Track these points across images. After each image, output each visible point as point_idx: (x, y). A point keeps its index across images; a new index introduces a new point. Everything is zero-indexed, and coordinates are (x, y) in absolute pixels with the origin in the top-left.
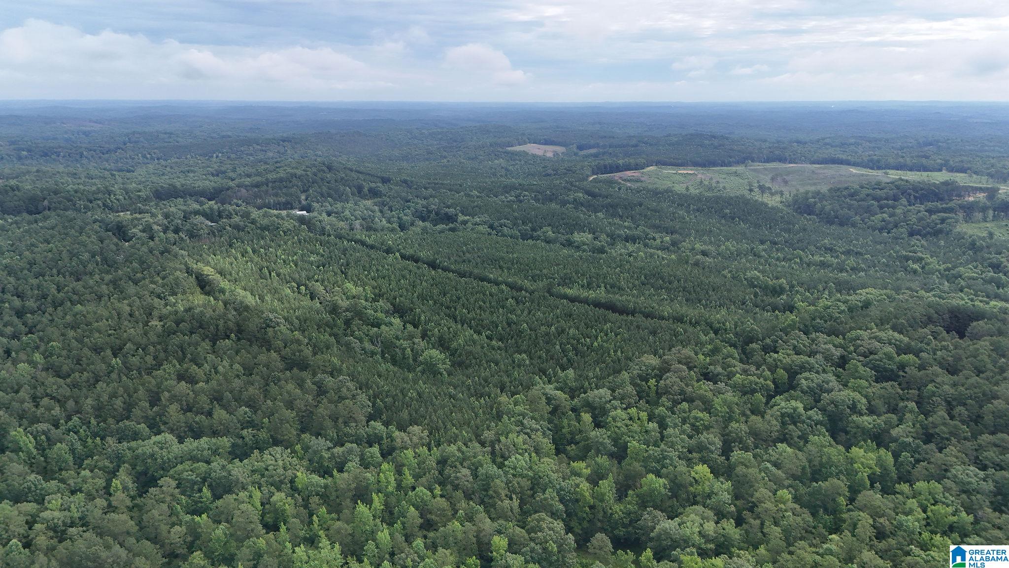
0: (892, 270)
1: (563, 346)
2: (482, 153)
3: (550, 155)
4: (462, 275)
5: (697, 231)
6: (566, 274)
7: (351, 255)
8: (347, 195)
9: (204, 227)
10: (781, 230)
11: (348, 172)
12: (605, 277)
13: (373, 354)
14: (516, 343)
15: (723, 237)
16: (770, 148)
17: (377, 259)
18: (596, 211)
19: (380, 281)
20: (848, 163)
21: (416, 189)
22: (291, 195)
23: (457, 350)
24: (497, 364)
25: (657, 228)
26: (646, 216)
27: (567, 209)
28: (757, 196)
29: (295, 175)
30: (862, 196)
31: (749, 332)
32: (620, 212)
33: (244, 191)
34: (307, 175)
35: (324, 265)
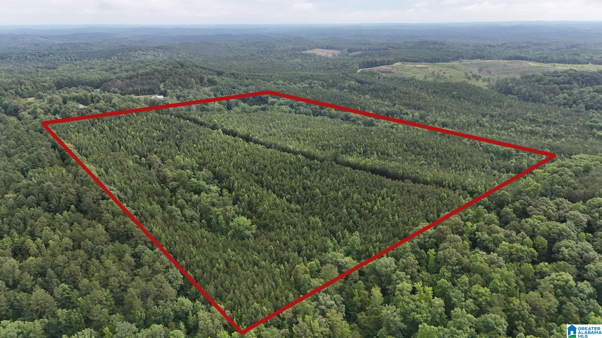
1: (349, 209)
2: (286, 55)
3: (330, 56)
4: (269, 147)
5: (436, 108)
6: (347, 144)
7: (185, 131)
8: (192, 84)
9: (75, 110)
10: (494, 106)
11: (194, 68)
12: (377, 146)
13: (192, 219)
14: (311, 205)
15: (455, 112)
16: (473, 50)
17: (204, 134)
18: (364, 94)
19: (205, 152)
20: (527, 59)
21: (240, 79)
22: (153, 84)
23: (262, 214)
24: (295, 226)
25: (407, 105)
26: (399, 97)
27: (344, 93)
28: (473, 82)
29: (157, 70)
30: (546, 81)
31: (501, 196)
32: (381, 94)
33: (120, 81)
34: (166, 70)
35: (163, 140)
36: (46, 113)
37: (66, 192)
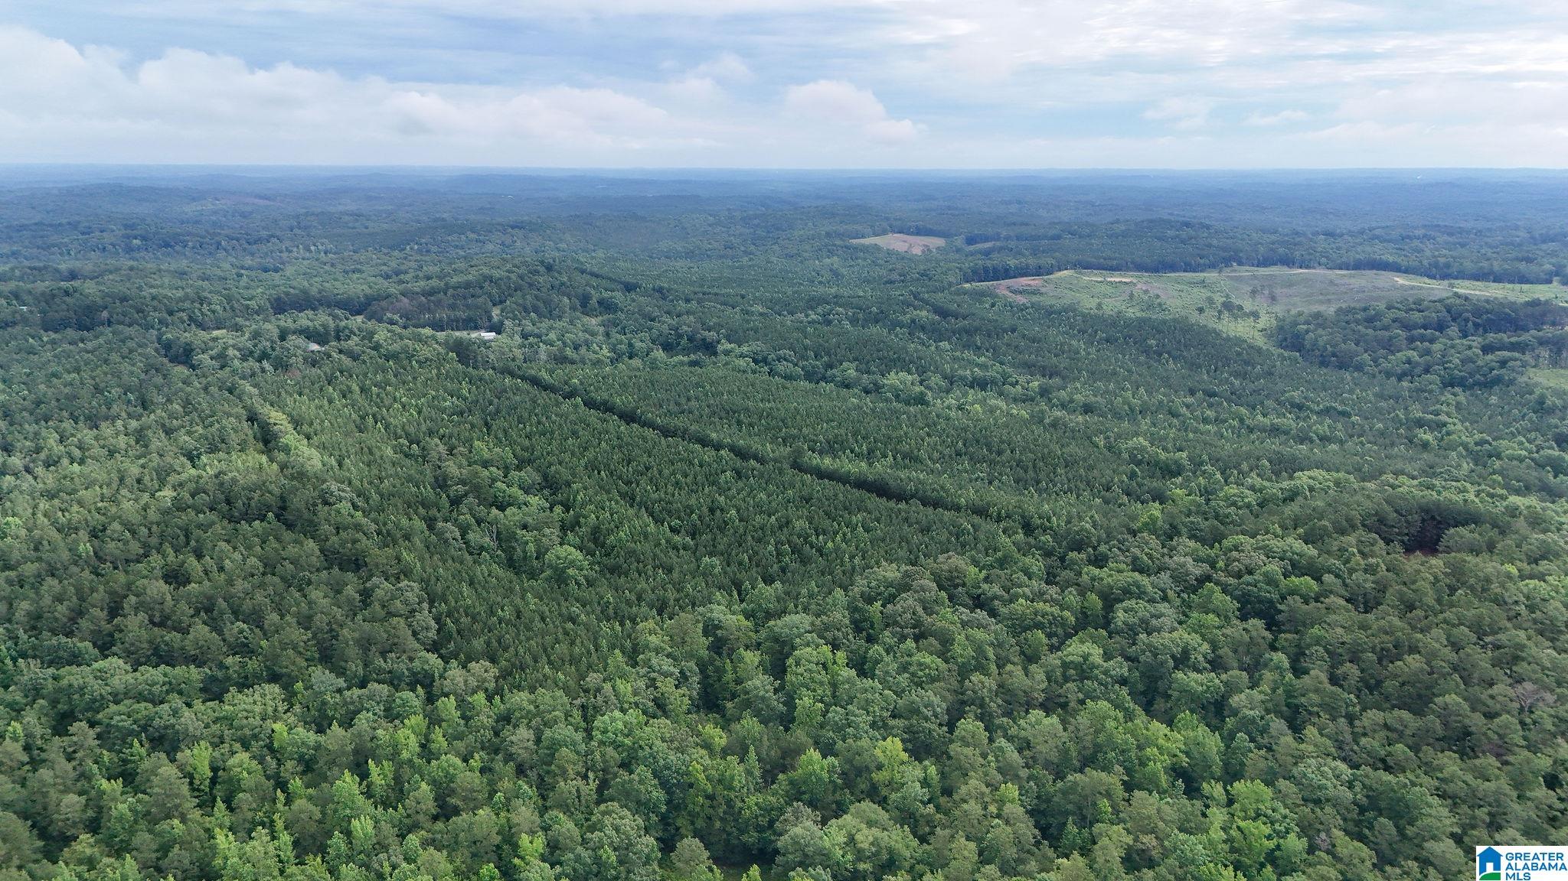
0: (1387, 441)
1: (778, 546)
2: (807, 247)
3: (917, 251)
5: (1092, 373)
6: (837, 436)
7: (509, 399)
8: (562, 310)
9: (299, 352)
10: (1231, 374)
11: (576, 274)
12: (900, 442)
13: (481, 548)
14: (712, 539)
16: (1274, 243)
17: (545, 406)
18: (940, 339)
19: (536, 439)
20: (1396, 268)
21: (671, 301)
22: (478, 307)
23: (614, 548)
24: (669, 571)
25: (1027, 367)
26: (1015, 348)
27: (896, 335)
28: (1208, 320)
29: (490, 279)
30: (1386, 321)
31: (1077, 533)
32: (978, 340)
33: (405, 300)
34: (509, 278)
35: (461, 413)
36: (244, 359)
37: (261, 490)
